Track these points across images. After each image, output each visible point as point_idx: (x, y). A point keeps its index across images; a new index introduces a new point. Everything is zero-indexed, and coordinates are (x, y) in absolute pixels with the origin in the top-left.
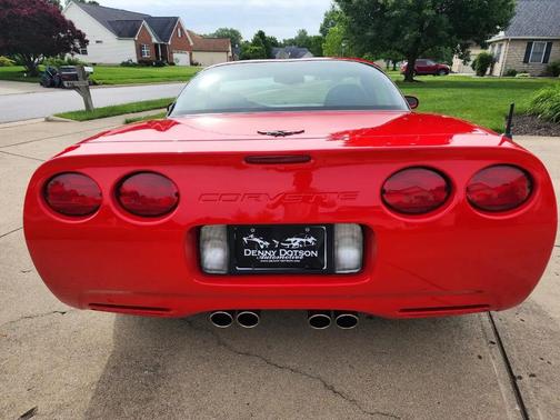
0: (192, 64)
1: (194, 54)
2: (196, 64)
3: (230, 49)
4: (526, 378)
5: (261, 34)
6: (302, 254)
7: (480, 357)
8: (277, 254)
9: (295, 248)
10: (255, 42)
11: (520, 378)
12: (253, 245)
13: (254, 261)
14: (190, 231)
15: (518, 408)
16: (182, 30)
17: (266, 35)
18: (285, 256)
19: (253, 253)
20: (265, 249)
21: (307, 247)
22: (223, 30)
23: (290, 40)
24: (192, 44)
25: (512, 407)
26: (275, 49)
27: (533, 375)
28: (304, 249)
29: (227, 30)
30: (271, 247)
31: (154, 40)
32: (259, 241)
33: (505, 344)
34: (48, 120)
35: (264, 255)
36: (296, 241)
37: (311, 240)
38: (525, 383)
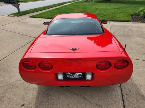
4: (125, 95)
6: (79, 76)
7: (116, 90)
8: (74, 76)
9: (78, 75)
11: (124, 95)
12: (68, 75)
13: (69, 78)
14: (55, 74)
15: (122, 102)
18: (75, 77)
19: (69, 76)
20: (71, 75)
21: (80, 75)
25: (121, 102)
27: (127, 95)
28: (79, 75)
30: (73, 75)
32: (70, 74)
33: (122, 87)
34: (8, 16)
35: (71, 77)
36: (78, 74)
37: (81, 74)
38: (125, 96)
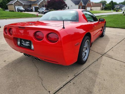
0: (91, 10)
1: (92, 7)
2: (92, 10)
3: (102, 6)
5: (112, 2)
10: (110, 4)
16: (90, 2)
17: (114, 2)
22: (102, 1)
23: (121, 3)
24: (92, 5)
26: (115, 5)
29: (103, 1)
30: (24, 43)
31: (83, 5)
33: (77, 76)
36: (27, 42)
